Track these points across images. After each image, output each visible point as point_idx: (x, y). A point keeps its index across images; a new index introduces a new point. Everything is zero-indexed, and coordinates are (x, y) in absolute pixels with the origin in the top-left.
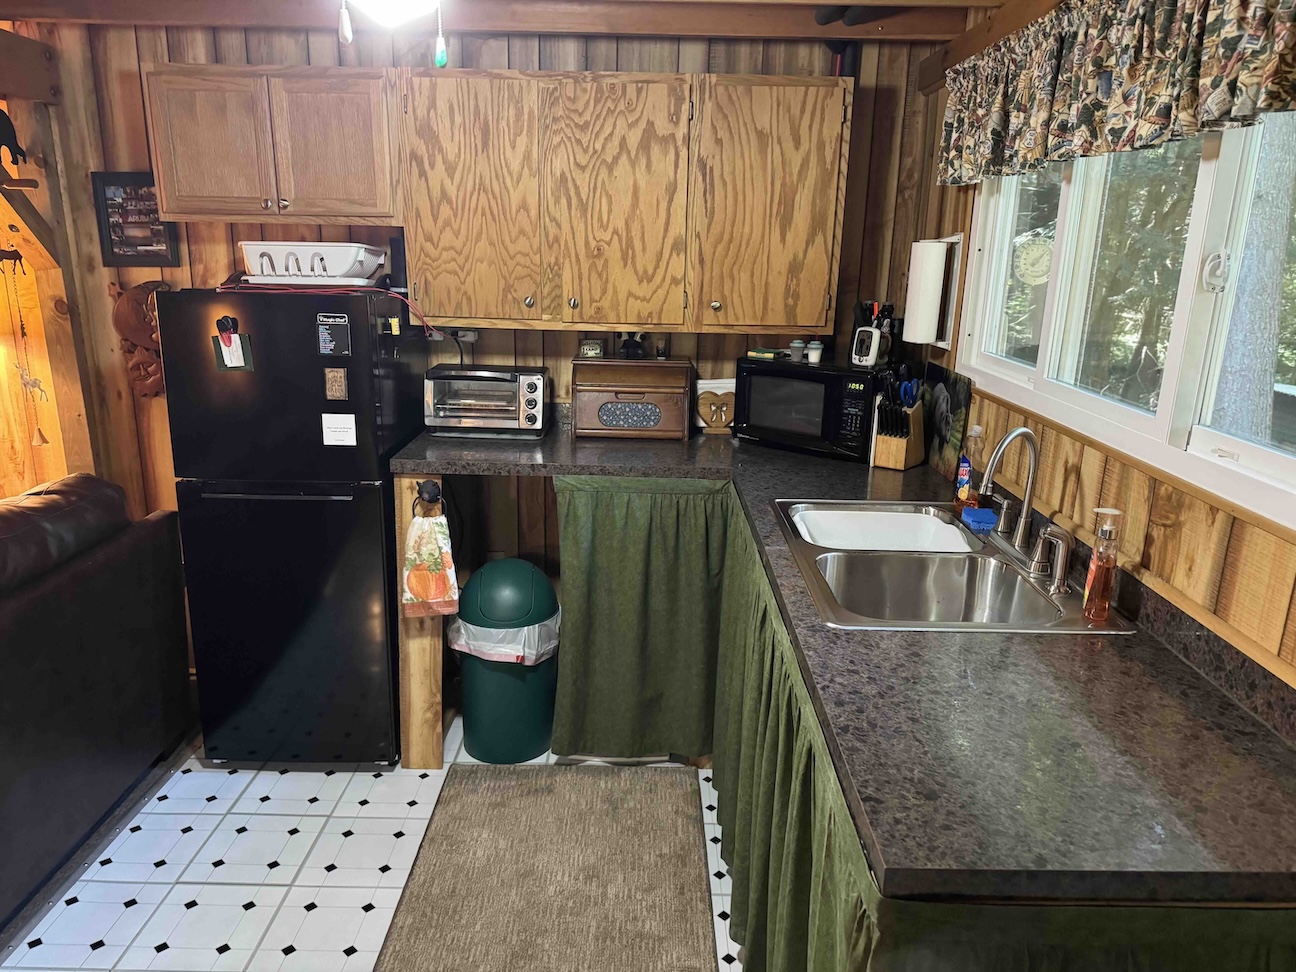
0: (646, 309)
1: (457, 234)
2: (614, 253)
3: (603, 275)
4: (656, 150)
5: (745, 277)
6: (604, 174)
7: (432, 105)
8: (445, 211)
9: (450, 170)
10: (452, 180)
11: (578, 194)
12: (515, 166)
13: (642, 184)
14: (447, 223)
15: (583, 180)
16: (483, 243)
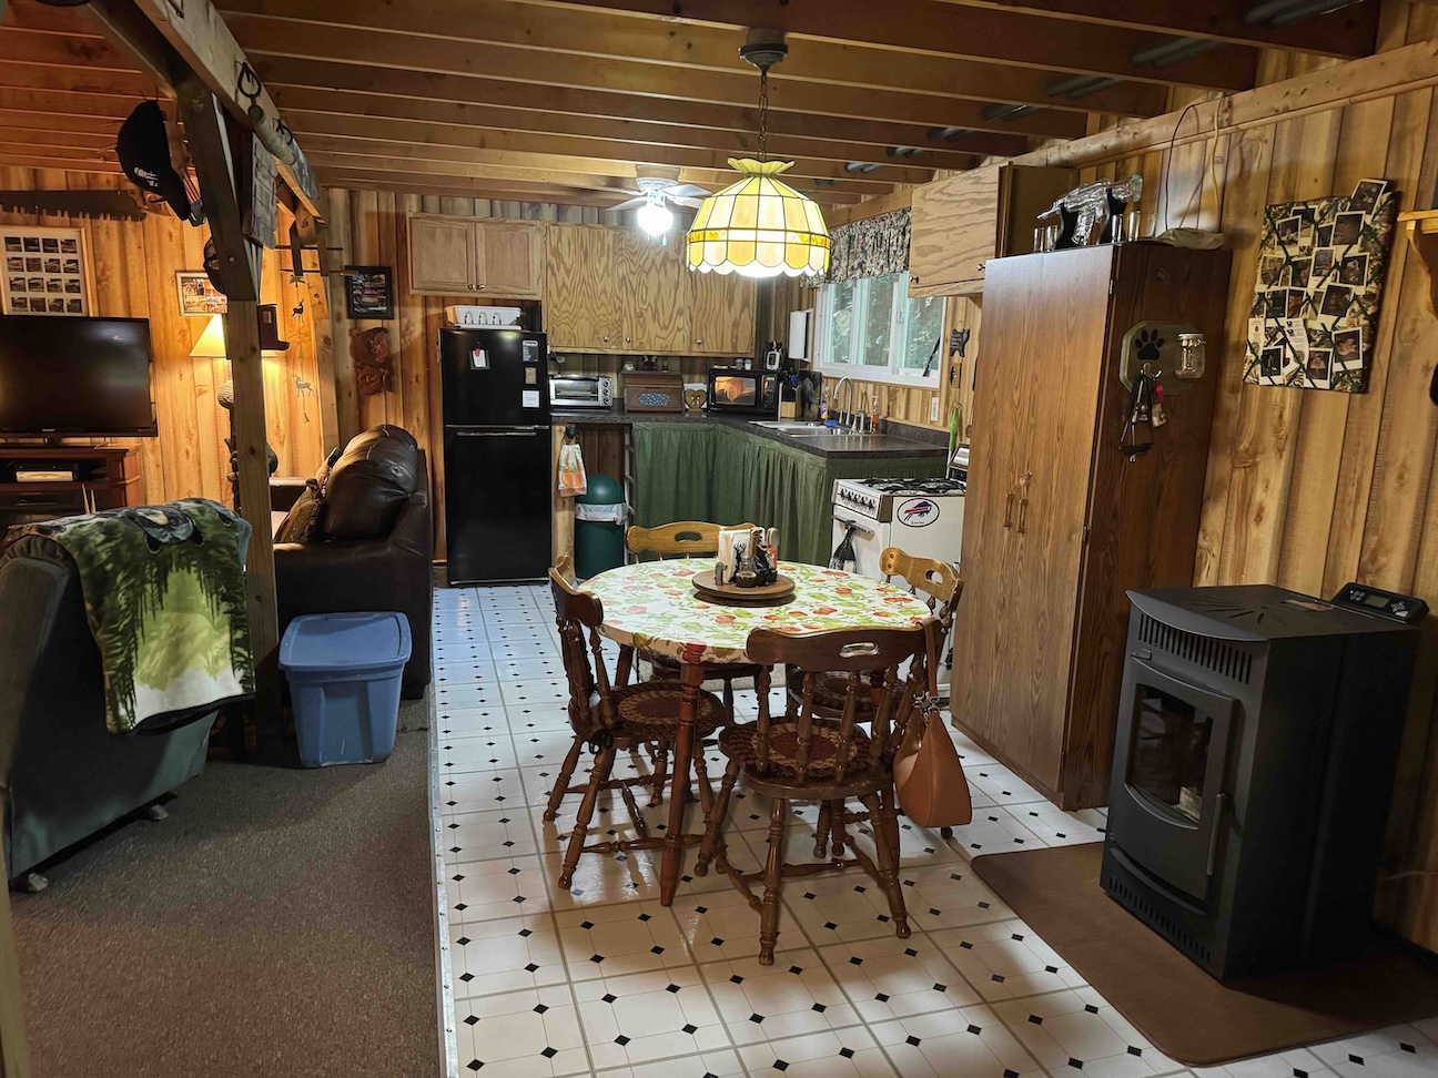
0: (664, 343)
1: (570, 304)
2: (648, 315)
3: (643, 326)
4: (669, 265)
5: (712, 327)
6: (644, 276)
7: (560, 240)
8: (564, 293)
9: (568, 272)
10: (568, 276)
11: (631, 286)
12: (601, 271)
13: (662, 282)
14: (565, 299)
15: (634, 279)
16: (583, 310)
